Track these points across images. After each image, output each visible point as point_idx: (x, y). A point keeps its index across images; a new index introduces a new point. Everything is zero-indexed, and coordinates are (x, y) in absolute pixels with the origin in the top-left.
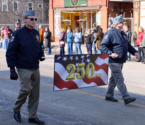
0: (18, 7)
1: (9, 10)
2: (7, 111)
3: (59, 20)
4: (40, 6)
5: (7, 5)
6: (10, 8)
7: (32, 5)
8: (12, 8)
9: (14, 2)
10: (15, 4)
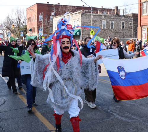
0: (114, 25)
1: (107, 28)
2: (105, 111)
3: (145, 35)
4: (131, 24)
5: (106, 24)
6: (108, 26)
7: (125, 23)
8: (109, 26)
9: (111, 22)
10: (112, 23)
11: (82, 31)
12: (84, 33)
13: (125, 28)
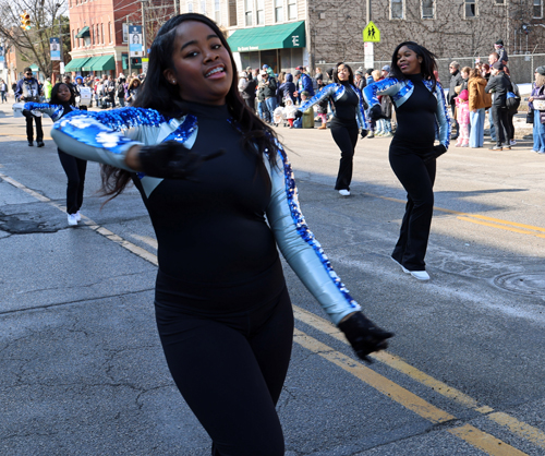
0: (434, 4)
1: (409, 15)
6: (412, 9)
8: (418, 8)
11: (312, 30)
12: (318, 39)
13: (477, 12)
